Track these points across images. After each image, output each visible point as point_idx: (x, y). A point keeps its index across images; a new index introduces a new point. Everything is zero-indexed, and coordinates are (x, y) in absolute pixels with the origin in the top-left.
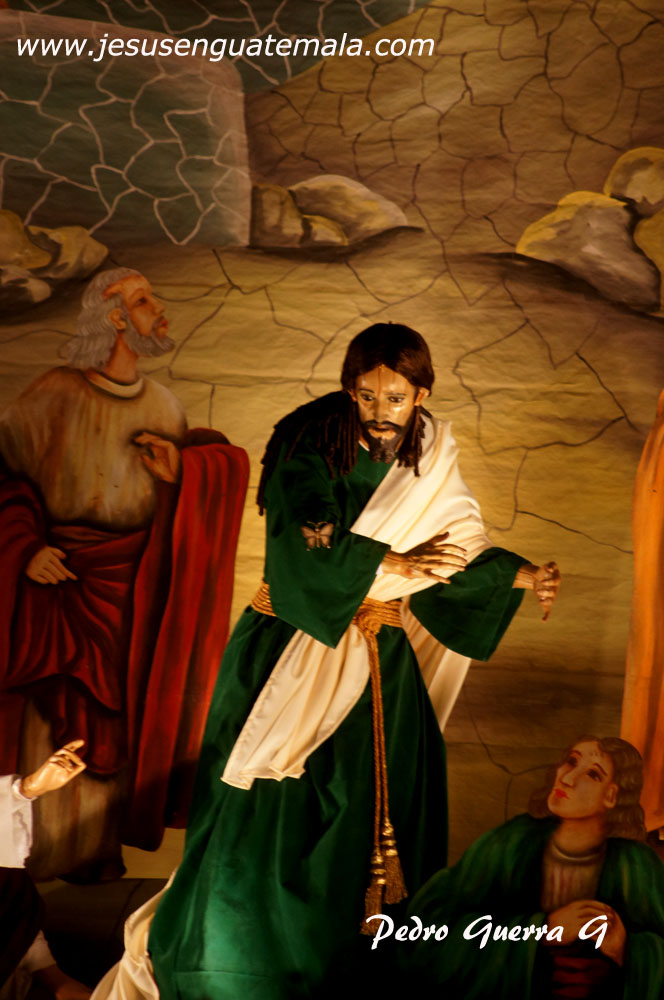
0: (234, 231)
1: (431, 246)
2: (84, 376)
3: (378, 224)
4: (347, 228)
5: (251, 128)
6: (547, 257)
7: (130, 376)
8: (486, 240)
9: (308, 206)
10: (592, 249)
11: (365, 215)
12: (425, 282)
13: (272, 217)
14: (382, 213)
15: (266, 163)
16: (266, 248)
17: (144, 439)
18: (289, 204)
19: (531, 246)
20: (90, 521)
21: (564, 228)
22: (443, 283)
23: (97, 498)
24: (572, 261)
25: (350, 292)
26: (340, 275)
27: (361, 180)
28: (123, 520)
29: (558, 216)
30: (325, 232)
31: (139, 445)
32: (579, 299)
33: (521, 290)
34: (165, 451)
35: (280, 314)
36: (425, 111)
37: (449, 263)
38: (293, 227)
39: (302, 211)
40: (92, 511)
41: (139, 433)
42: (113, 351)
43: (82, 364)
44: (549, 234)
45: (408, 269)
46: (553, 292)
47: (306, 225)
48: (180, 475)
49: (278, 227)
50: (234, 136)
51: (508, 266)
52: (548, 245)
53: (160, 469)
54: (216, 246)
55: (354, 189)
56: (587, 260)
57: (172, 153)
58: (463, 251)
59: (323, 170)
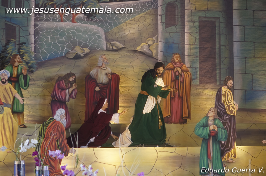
0: (104, 48)
1: (127, 49)
2: (100, 67)
3: (121, 47)
4: (117, 47)
5: (105, 36)
6: (140, 51)
7: (105, 67)
8: (133, 49)
9: (112, 45)
10: (145, 50)
11: (119, 46)
12: (126, 54)
13: (108, 46)
14: (121, 46)
15: (107, 40)
16: (108, 50)
17: (107, 74)
18: (110, 45)
19: (138, 49)
20: (102, 84)
21: (142, 47)
22: (128, 54)
23: (103, 81)
24: (142, 51)
25: (118, 55)
26: (116, 53)
27: (118, 42)
28: (105, 83)
29: (141, 46)
30: (115, 48)
31: (107, 75)
32: (144, 55)
33: (137, 54)
34: (109, 75)
35: (110, 57)
36: (125, 34)
37: (129, 51)
38: (111, 47)
39: (112, 46)
40: (102, 82)
41: (106, 73)
42: (103, 64)
43: (99, 66)
44: (140, 48)
45: (124, 52)
46: (141, 54)
47: (112, 47)
48: (111, 78)
49: (109, 47)
50: (104, 37)
51: (135, 51)
52: (140, 49)
53: (109, 77)
54: (102, 50)
55: (118, 43)
56: (144, 51)
57: (97, 39)
58: (130, 50)
59: (114, 41)
